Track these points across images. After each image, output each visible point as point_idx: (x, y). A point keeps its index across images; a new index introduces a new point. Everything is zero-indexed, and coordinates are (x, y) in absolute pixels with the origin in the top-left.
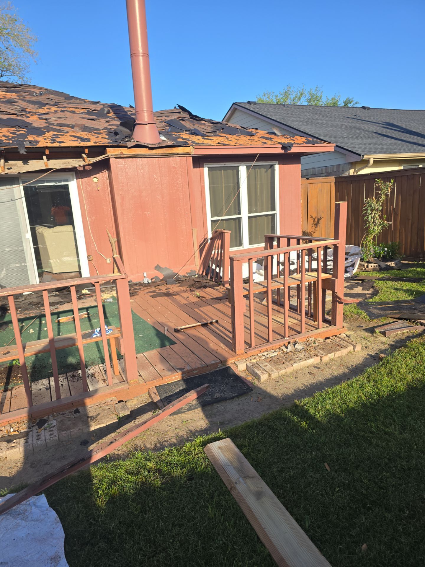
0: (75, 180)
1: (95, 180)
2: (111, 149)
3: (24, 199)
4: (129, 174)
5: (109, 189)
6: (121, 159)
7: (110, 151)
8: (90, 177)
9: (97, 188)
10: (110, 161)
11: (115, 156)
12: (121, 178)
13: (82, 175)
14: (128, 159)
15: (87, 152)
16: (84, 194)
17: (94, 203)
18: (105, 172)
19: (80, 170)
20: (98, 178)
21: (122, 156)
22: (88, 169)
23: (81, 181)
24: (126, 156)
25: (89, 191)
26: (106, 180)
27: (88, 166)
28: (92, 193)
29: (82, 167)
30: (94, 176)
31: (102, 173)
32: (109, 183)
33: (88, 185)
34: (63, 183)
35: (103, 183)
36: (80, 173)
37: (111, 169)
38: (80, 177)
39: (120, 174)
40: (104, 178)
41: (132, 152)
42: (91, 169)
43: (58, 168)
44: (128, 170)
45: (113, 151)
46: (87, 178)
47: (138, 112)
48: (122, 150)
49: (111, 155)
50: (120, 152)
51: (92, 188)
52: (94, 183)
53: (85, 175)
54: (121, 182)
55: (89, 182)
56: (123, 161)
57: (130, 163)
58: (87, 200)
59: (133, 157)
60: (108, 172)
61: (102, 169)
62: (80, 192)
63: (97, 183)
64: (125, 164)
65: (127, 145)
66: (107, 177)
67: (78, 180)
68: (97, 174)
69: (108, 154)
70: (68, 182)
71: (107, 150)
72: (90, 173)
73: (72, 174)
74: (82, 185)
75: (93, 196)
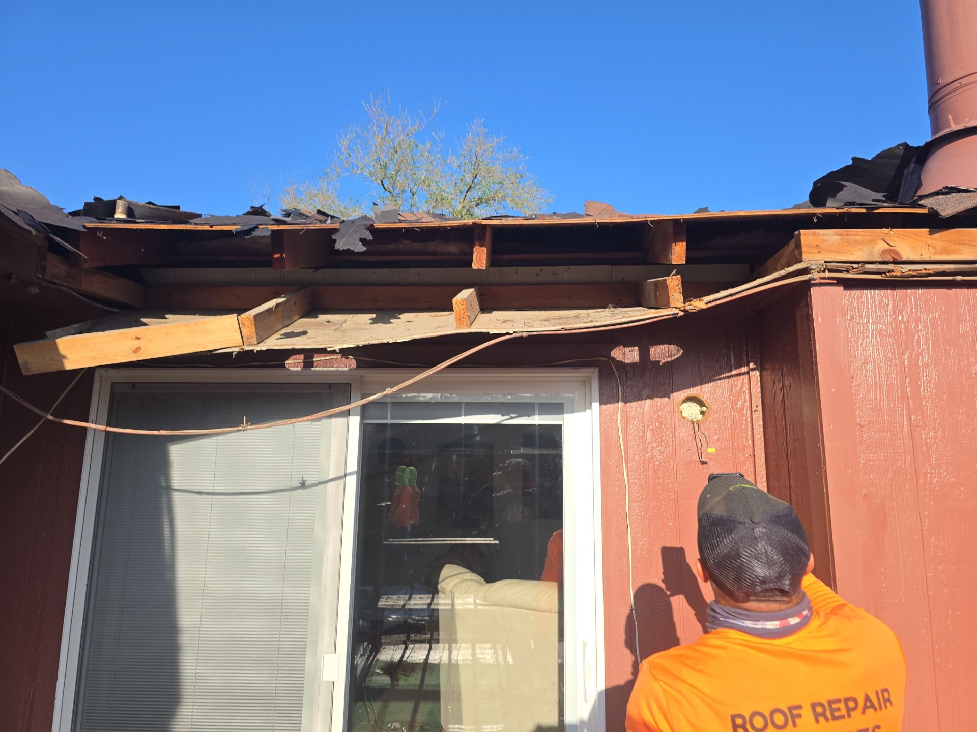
0: (596, 405)
1: (691, 411)
2: (830, 236)
3: (352, 483)
4: (926, 376)
5: (763, 455)
6: (880, 293)
7: (817, 246)
8: (669, 397)
9: (699, 447)
10: (811, 299)
11: (851, 272)
12: (872, 395)
13: (629, 383)
14: (920, 292)
15: (678, 261)
16: (628, 476)
17: (677, 525)
18: (748, 373)
19: (626, 361)
20: (705, 403)
21: (893, 274)
22: (664, 359)
23: (621, 414)
24: (915, 273)
25: (657, 463)
26: (748, 412)
27: (666, 346)
28: (670, 475)
29: (637, 348)
30: (686, 390)
31: (732, 380)
32: (762, 427)
33: (653, 435)
34: (537, 417)
35: (731, 426)
36: (624, 377)
37: (815, 347)
38: (620, 394)
39: (866, 376)
40: (736, 403)
41: (959, 247)
42: (675, 360)
43: (515, 335)
44: (919, 354)
45: (840, 242)
46: (651, 399)
47: (957, 84)
48: (895, 239)
49: (823, 269)
50: (878, 251)
51: (674, 447)
52: (687, 423)
53: (644, 384)
54: (870, 422)
55: (659, 422)
56: (891, 302)
57: (936, 315)
58: (640, 507)
59: (958, 281)
60: (765, 373)
61: (730, 361)
62: (613, 464)
63: (701, 427)
64: (900, 318)
65: (935, 209)
66: (753, 399)
67: (608, 405)
68: (705, 384)
69: (804, 260)
70: (563, 414)
71: (803, 238)
72: (671, 377)
73: (585, 381)
74: (622, 432)
75: (676, 486)
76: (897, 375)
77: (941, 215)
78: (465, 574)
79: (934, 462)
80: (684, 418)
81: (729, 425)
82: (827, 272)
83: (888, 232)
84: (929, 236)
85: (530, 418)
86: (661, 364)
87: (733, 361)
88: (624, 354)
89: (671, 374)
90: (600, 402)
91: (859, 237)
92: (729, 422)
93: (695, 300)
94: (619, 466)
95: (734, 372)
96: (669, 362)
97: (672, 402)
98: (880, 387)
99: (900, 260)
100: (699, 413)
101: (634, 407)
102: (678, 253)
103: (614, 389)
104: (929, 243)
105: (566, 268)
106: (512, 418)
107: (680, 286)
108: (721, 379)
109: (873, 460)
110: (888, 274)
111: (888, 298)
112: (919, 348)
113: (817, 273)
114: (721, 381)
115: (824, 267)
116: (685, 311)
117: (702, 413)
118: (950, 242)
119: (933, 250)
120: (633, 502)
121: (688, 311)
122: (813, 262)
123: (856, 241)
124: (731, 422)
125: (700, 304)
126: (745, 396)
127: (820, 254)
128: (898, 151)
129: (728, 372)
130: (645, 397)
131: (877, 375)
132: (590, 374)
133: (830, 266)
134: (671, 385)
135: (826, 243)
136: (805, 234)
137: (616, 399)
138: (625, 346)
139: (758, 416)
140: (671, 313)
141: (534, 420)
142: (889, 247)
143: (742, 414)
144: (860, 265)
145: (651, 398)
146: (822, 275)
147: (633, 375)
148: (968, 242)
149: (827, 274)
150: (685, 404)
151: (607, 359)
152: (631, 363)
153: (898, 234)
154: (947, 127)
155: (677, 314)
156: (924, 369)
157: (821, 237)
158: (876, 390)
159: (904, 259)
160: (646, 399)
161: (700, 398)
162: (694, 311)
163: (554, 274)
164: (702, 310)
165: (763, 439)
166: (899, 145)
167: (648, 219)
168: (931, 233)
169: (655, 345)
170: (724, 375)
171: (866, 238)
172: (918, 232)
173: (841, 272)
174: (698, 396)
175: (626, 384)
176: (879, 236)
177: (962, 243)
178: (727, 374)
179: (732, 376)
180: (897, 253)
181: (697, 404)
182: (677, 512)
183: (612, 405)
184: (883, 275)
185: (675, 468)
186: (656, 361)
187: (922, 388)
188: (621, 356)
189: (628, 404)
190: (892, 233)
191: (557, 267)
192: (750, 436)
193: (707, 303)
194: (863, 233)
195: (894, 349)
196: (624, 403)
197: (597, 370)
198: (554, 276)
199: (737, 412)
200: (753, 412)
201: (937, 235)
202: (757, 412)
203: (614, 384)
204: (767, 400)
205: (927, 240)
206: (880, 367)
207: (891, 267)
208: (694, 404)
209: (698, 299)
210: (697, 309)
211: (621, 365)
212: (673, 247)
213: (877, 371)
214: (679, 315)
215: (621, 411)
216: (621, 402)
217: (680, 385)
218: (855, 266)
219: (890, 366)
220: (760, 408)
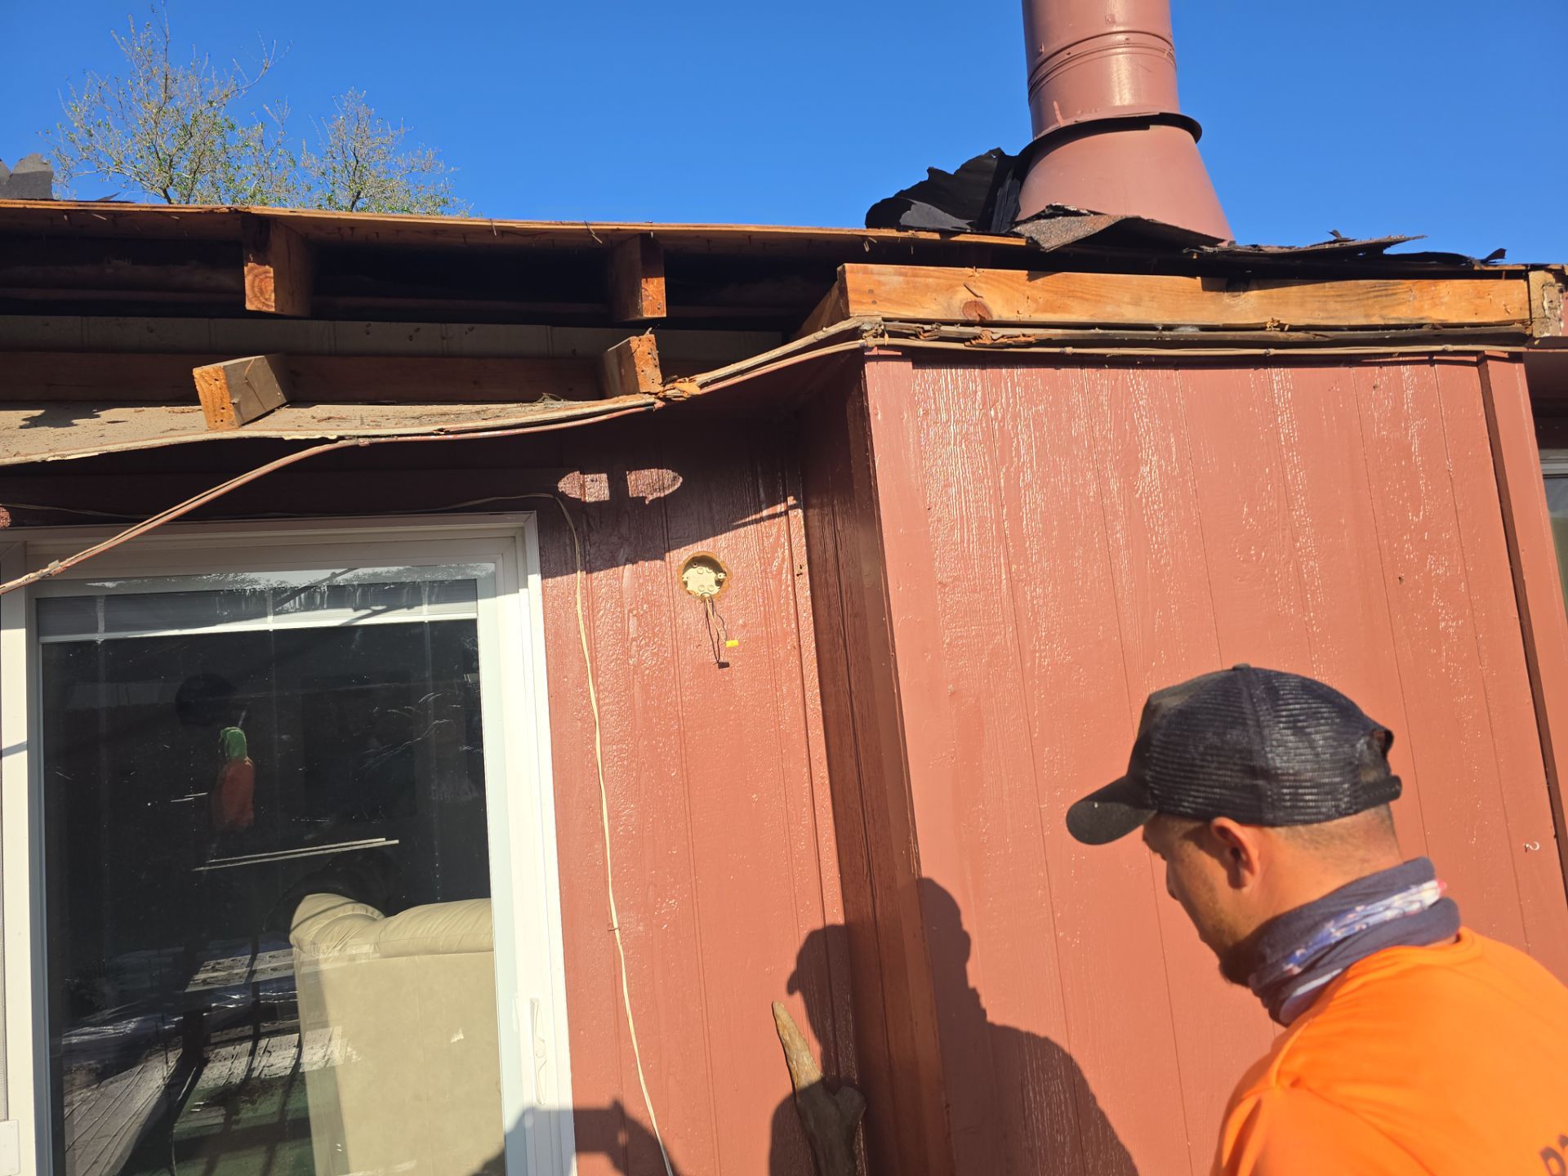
0: (535, 579)
1: (701, 580)
2: (888, 275)
4: (1030, 503)
5: (814, 645)
6: (965, 374)
7: (871, 291)
8: (663, 559)
9: (715, 640)
10: (865, 381)
11: (921, 337)
12: (957, 536)
13: (594, 537)
14: (1018, 373)
15: (653, 313)
16: (598, 700)
17: (685, 773)
18: (786, 513)
19: (587, 498)
20: (722, 565)
21: (980, 341)
22: (652, 494)
23: (582, 593)
24: (1010, 341)
25: (647, 672)
26: (789, 577)
27: (654, 471)
28: (671, 692)
29: (604, 476)
30: (691, 546)
31: (763, 526)
32: (809, 599)
33: (640, 625)
34: (425, 608)
35: (764, 602)
36: (585, 527)
37: (874, 462)
38: (578, 557)
39: (948, 506)
40: (770, 564)
41: (1069, 302)
42: (670, 494)
43: (341, 443)
44: (1019, 470)
45: (905, 286)
46: (633, 564)
47: (1064, 56)
48: (983, 285)
49: (880, 331)
50: (958, 303)
51: (675, 643)
52: (695, 602)
53: (620, 538)
54: (956, 579)
55: (647, 602)
56: (979, 388)
57: (1041, 408)
58: (621, 750)
59: (1068, 355)
60: (811, 512)
61: (759, 496)
62: (571, 681)
63: (717, 606)
64: (993, 413)
65: (1036, 239)
66: (794, 555)
67: (559, 578)
68: (721, 534)
69: (851, 315)
70: (476, 598)
71: (848, 277)
72: (665, 525)
73: (514, 537)
74: (585, 624)
75: (680, 708)
76: (990, 504)
77: (1043, 248)
78: (342, 908)
79: (1044, 634)
80: (689, 593)
81: (760, 600)
82: (886, 335)
83: (971, 274)
84: (1028, 283)
85: (411, 611)
86: (647, 502)
87: (762, 495)
88: (583, 486)
89: (664, 518)
90: (541, 573)
91: (931, 280)
92: (760, 595)
93: (681, 380)
94: (582, 683)
95: (765, 513)
96: (659, 499)
97: (669, 567)
98: (968, 522)
99: (990, 319)
100: (714, 583)
101: (602, 578)
102: (653, 297)
103: (568, 548)
104: (1028, 293)
105: (466, 326)
106: (376, 613)
107: (655, 353)
108: (745, 525)
109: (961, 637)
110: (973, 342)
111: (976, 382)
112: (1019, 461)
113: (872, 338)
114: (745, 528)
115: (882, 327)
116: (664, 399)
117: (719, 583)
118: (1056, 293)
119: (1033, 306)
120: (609, 744)
121: (670, 400)
122: (866, 319)
123: (927, 286)
124: (763, 593)
125: (689, 388)
126: (784, 552)
127: (875, 306)
128: (991, 162)
129: (756, 513)
130: (623, 560)
131: (964, 504)
132: (521, 524)
133: (891, 326)
134: (666, 537)
135: (883, 288)
136: (852, 272)
137: (573, 568)
138: (583, 473)
139: (804, 582)
140: (642, 402)
141: (420, 613)
142: (974, 298)
143: (780, 580)
144: (934, 326)
145: (634, 562)
146: (880, 341)
147: (601, 523)
148: (1080, 294)
149: (887, 340)
150: (691, 570)
151: (551, 496)
152: (595, 502)
153: (986, 277)
154: (1053, 123)
155: (653, 404)
156: (1027, 492)
157: (876, 277)
158: (962, 528)
159: (995, 318)
160: (625, 565)
161: (714, 557)
162: (681, 399)
163: (444, 338)
164: (694, 399)
165: (812, 618)
166: (991, 152)
167: (591, 227)
168: (1031, 278)
169: (636, 470)
170: (750, 518)
171: (942, 281)
172: (1013, 275)
173: (907, 336)
174: (710, 555)
175: (589, 539)
176: (959, 280)
177: (1072, 295)
178: (754, 517)
179: (762, 519)
180: (985, 308)
181: (710, 568)
182: (683, 751)
183: (565, 578)
184: (968, 343)
185: (678, 679)
186: (638, 497)
187: (1025, 522)
188: (577, 490)
189: (595, 575)
190: (977, 275)
191: (448, 325)
192: (793, 617)
193: (702, 386)
194: (937, 274)
195: (985, 462)
196: (587, 573)
197: (533, 516)
198: (445, 341)
199: (772, 578)
200: (796, 577)
201: (1039, 282)
202: (801, 576)
203: (568, 541)
204: (815, 557)
205: (1025, 288)
206: (967, 492)
207: (977, 330)
208: (705, 570)
209: (687, 379)
210: (685, 395)
211: (578, 506)
212: (643, 285)
213: (963, 497)
214: (656, 406)
215: (581, 587)
216: (581, 571)
217: (680, 537)
218: (927, 327)
219: (981, 489)
220: (806, 569)
